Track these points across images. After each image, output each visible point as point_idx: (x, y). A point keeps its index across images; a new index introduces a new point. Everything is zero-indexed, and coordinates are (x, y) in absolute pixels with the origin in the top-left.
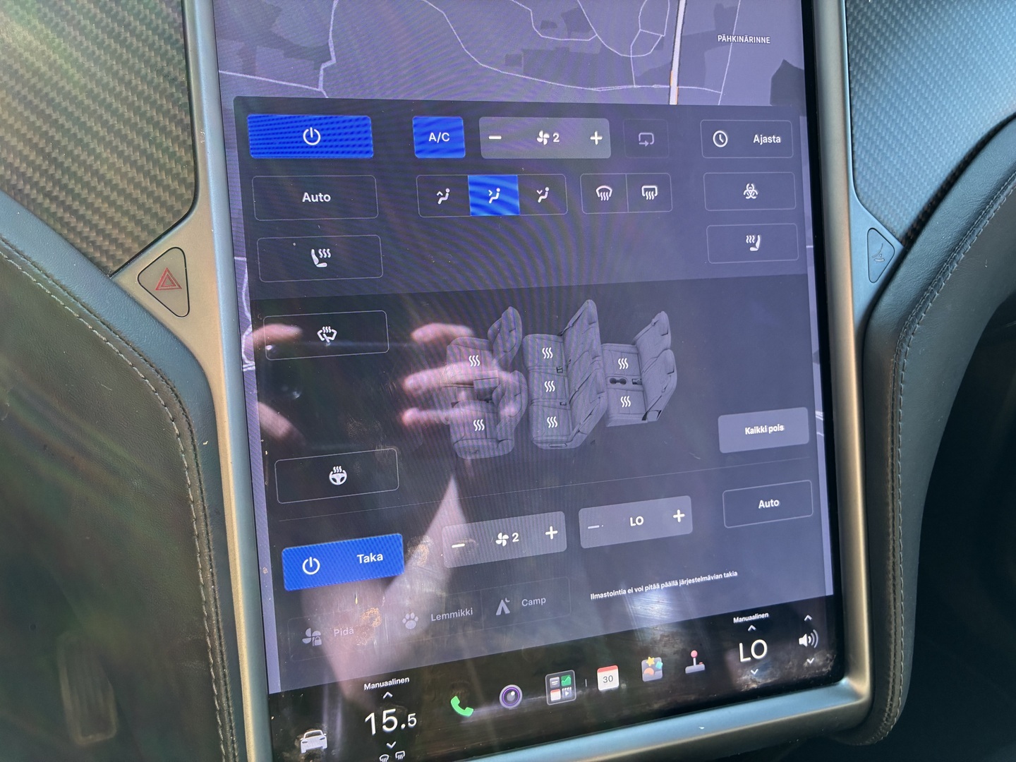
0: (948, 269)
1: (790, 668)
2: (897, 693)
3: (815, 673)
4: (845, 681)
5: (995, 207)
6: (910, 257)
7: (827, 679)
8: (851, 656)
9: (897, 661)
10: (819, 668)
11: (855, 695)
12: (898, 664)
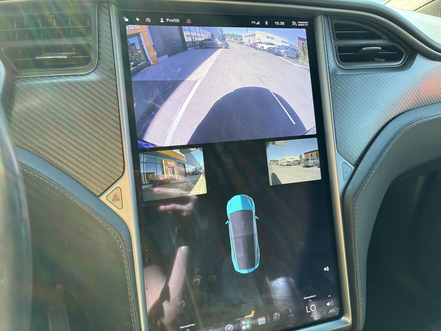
0: (369, 176)
1: (324, 314)
2: (360, 321)
3: (333, 315)
4: (343, 318)
5: (384, 154)
6: (357, 172)
7: (337, 318)
8: (345, 309)
9: (360, 310)
10: (334, 313)
11: (347, 323)
12: (360, 312)
